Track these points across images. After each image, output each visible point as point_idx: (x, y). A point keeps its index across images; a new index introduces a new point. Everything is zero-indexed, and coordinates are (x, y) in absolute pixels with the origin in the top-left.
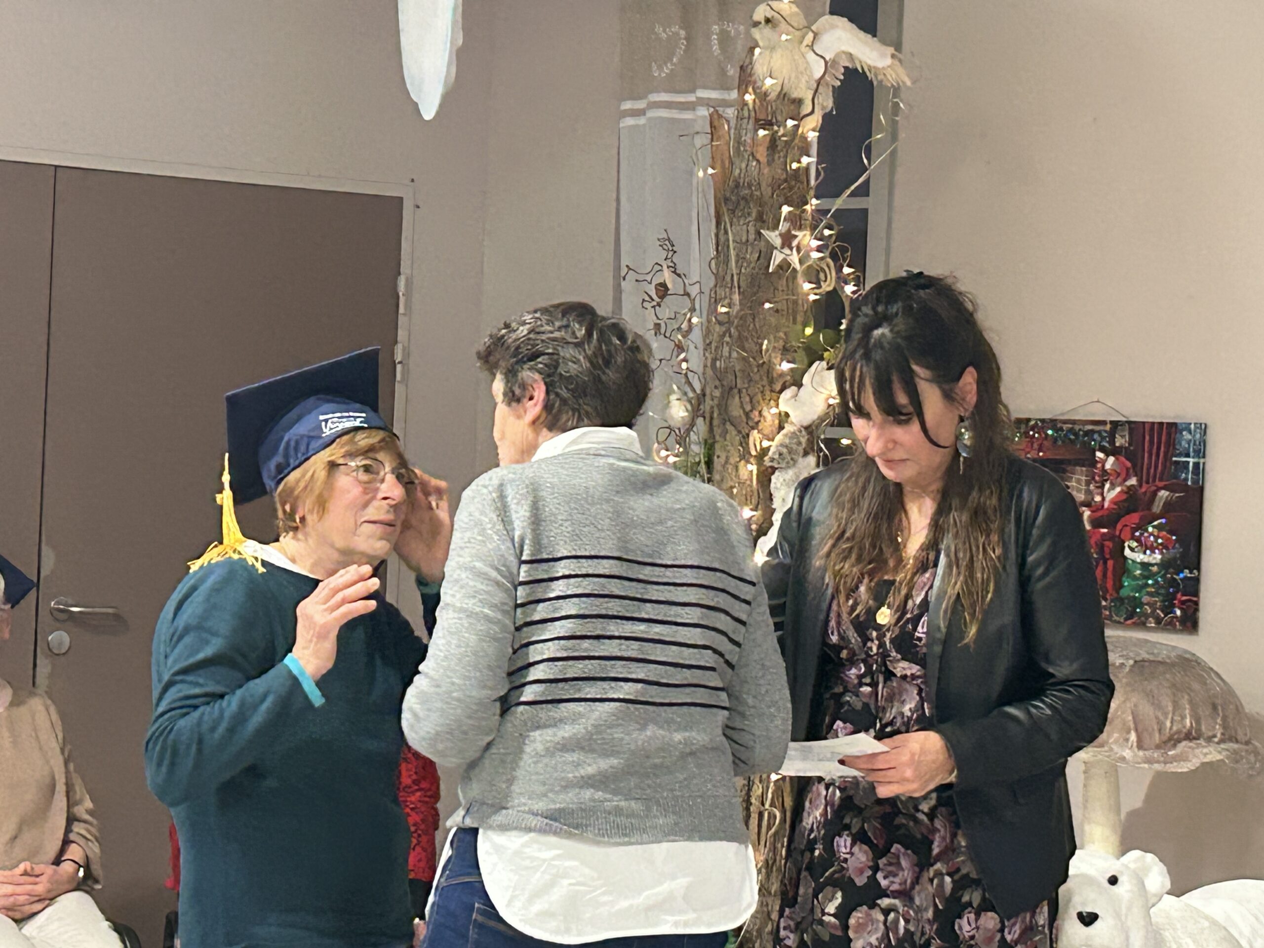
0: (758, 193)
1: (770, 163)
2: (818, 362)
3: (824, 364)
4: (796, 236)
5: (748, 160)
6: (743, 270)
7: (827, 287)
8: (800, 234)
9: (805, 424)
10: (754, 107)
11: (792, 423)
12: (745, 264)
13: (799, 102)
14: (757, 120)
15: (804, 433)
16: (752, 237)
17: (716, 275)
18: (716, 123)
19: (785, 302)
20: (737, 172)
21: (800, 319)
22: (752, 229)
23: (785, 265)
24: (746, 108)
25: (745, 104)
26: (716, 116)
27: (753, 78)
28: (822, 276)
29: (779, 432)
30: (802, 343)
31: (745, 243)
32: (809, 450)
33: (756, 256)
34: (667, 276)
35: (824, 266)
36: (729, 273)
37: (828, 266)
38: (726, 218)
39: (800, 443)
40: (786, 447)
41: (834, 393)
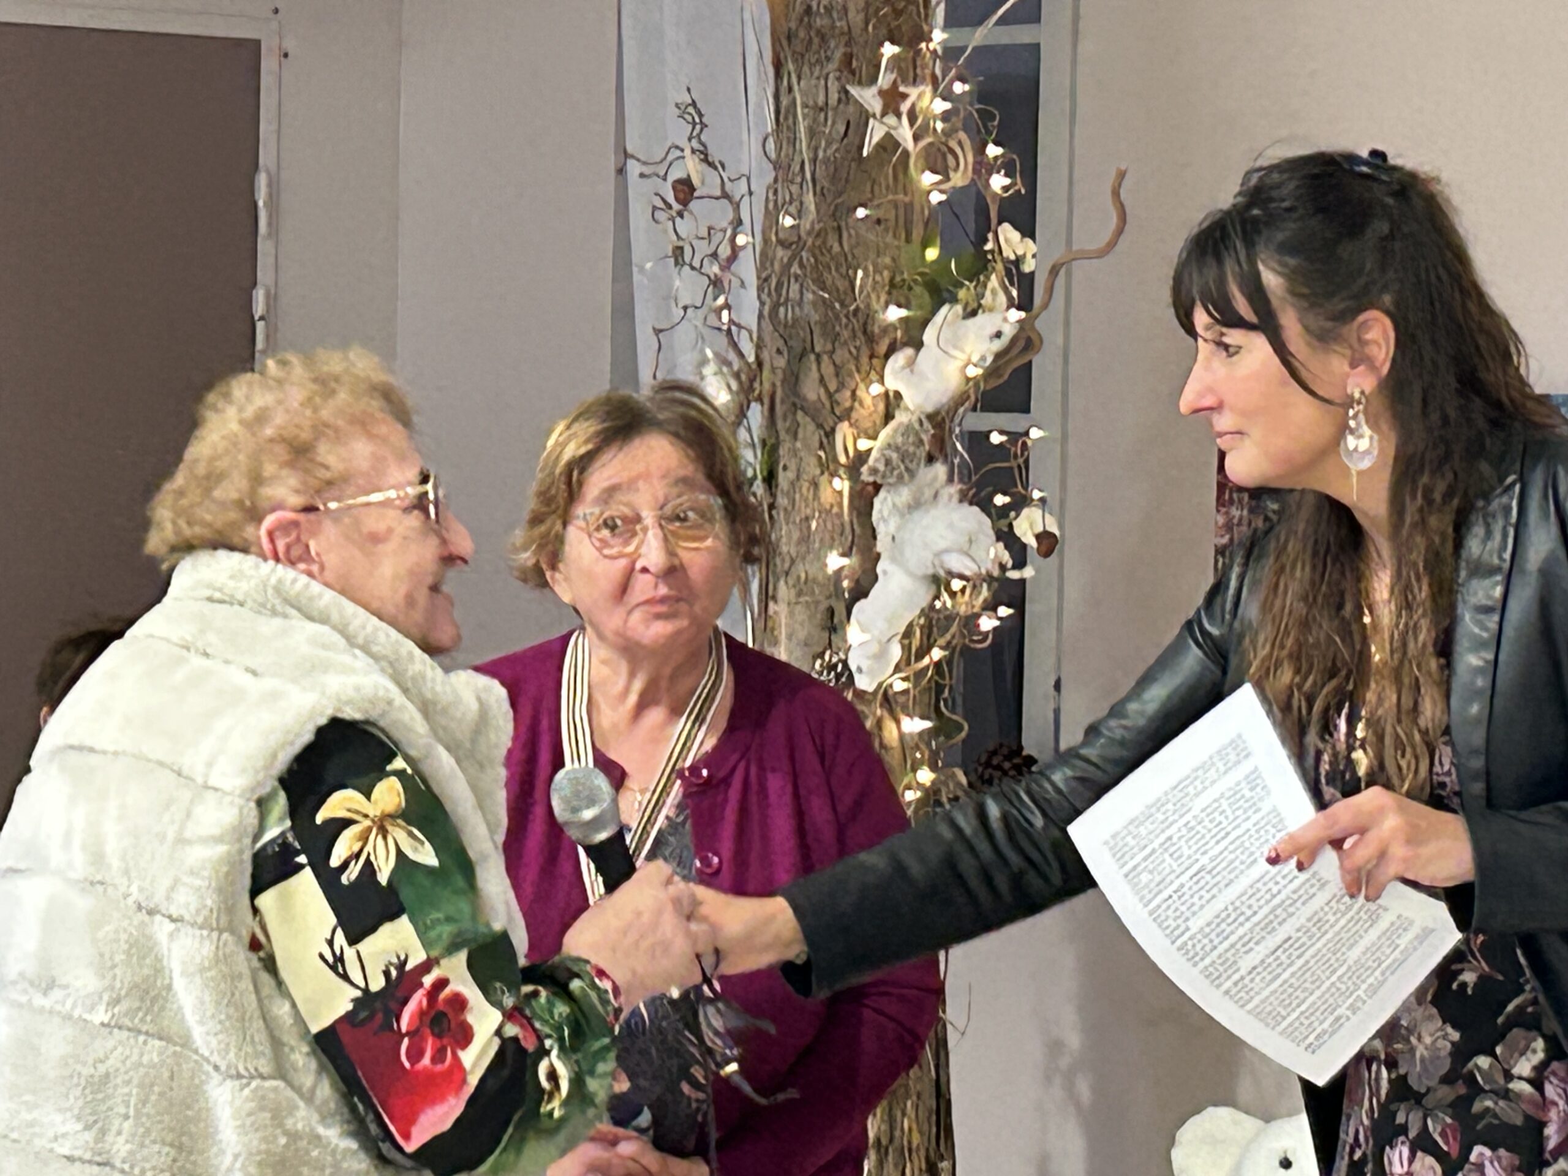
0: (843, 24)
2: (945, 309)
3: (959, 308)
4: (907, 95)
6: (821, 154)
7: (958, 179)
8: (913, 92)
9: (930, 409)
11: (907, 409)
12: (823, 144)
15: (927, 425)
16: (834, 97)
17: (776, 164)
19: (890, 207)
21: (917, 233)
22: (834, 87)
23: (889, 144)
28: (952, 162)
29: (886, 423)
30: (921, 274)
31: (823, 109)
32: (936, 454)
33: (842, 129)
34: (692, 167)
35: (953, 144)
36: (797, 159)
37: (960, 143)
38: (790, 68)
39: (918, 444)
40: (898, 449)
41: (975, 359)
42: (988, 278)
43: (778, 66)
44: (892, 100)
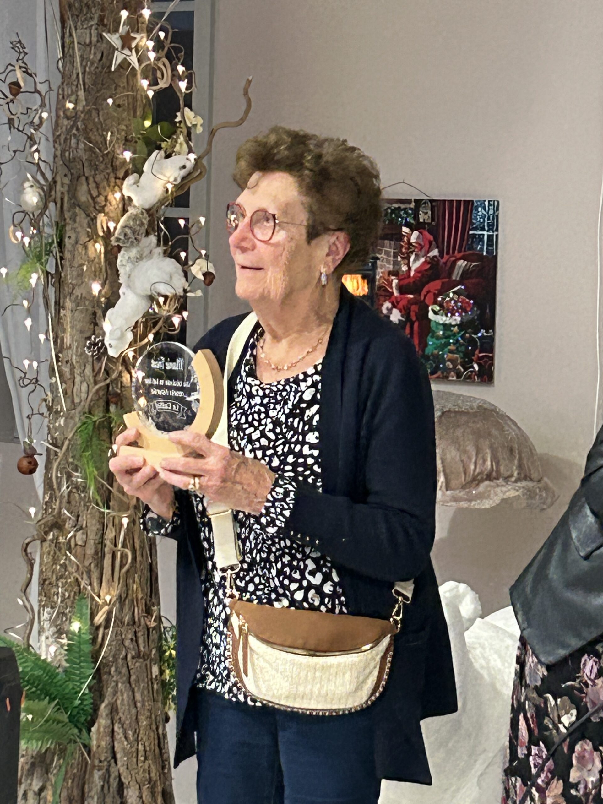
3: (162, 153)
4: (135, 38)
6: (87, 69)
7: (163, 84)
8: (138, 36)
9: (147, 206)
11: (135, 206)
12: (89, 63)
15: (146, 215)
16: (94, 39)
17: (63, 74)
19: (125, 98)
21: (139, 112)
22: (94, 32)
23: (125, 64)
28: (159, 74)
29: (123, 216)
30: (142, 134)
31: (89, 45)
32: (150, 231)
33: (99, 56)
34: (19, 75)
35: (160, 65)
36: (74, 72)
37: (164, 65)
38: (70, 23)
39: (142, 224)
40: (130, 228)
41: (172, 179)
42: (178, 137)
43: (63, 22)
44: (126, 41)
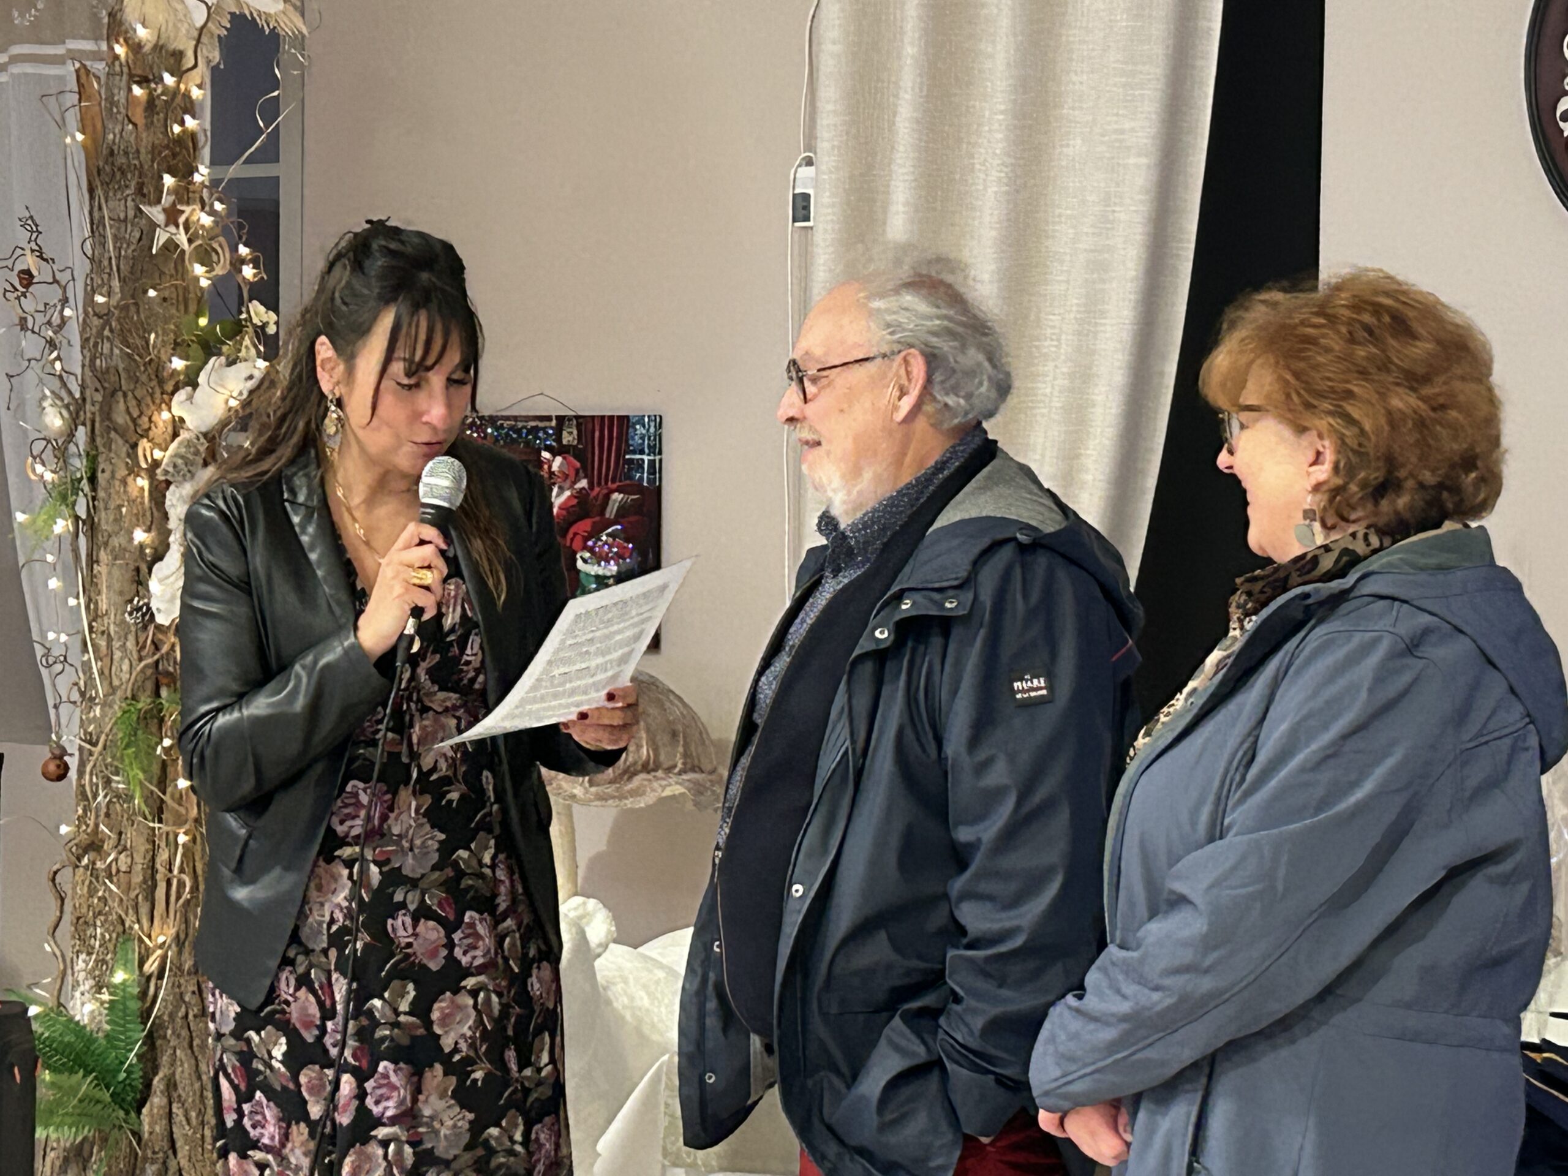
0: (136, 162)
1: (149, 125)
2: (213, 359)
3: (223, 359)
4: (183, 212)
5: (123, 124)
6: (123, 253)
7: (219, 271)
8: (188, 209)
9: (204, 430)
10: (127, 62)
11: (188, 429)
12: (125, 246)
13: (179, 55)
14: (131, 76)
15: (202, 440)
16: (131, 213)
17: (92, 260)
18: (83, 80)
19: (173, 289)
20: (111, 136)
21: (193, 307)
22: (130, 203)
23: (171, 246)
24: (117, 63)
25: (117, 57)
26: (82, 71)
27: (123, 28)
28: (215, 258)
29: (173, 441)
30: (197, 336)
31: (125, 220)
32: (209, 460)
33: (138, 235)
34: (30, 262)
35: (216, 246)
36: (106, 255)
37: (221, 246)
38: (99, 192)
39: (197, 453)
40: (182, 457)
41: (235, 394)
42: (243, 339)
43: (91, 191)
44: (172, 216)
